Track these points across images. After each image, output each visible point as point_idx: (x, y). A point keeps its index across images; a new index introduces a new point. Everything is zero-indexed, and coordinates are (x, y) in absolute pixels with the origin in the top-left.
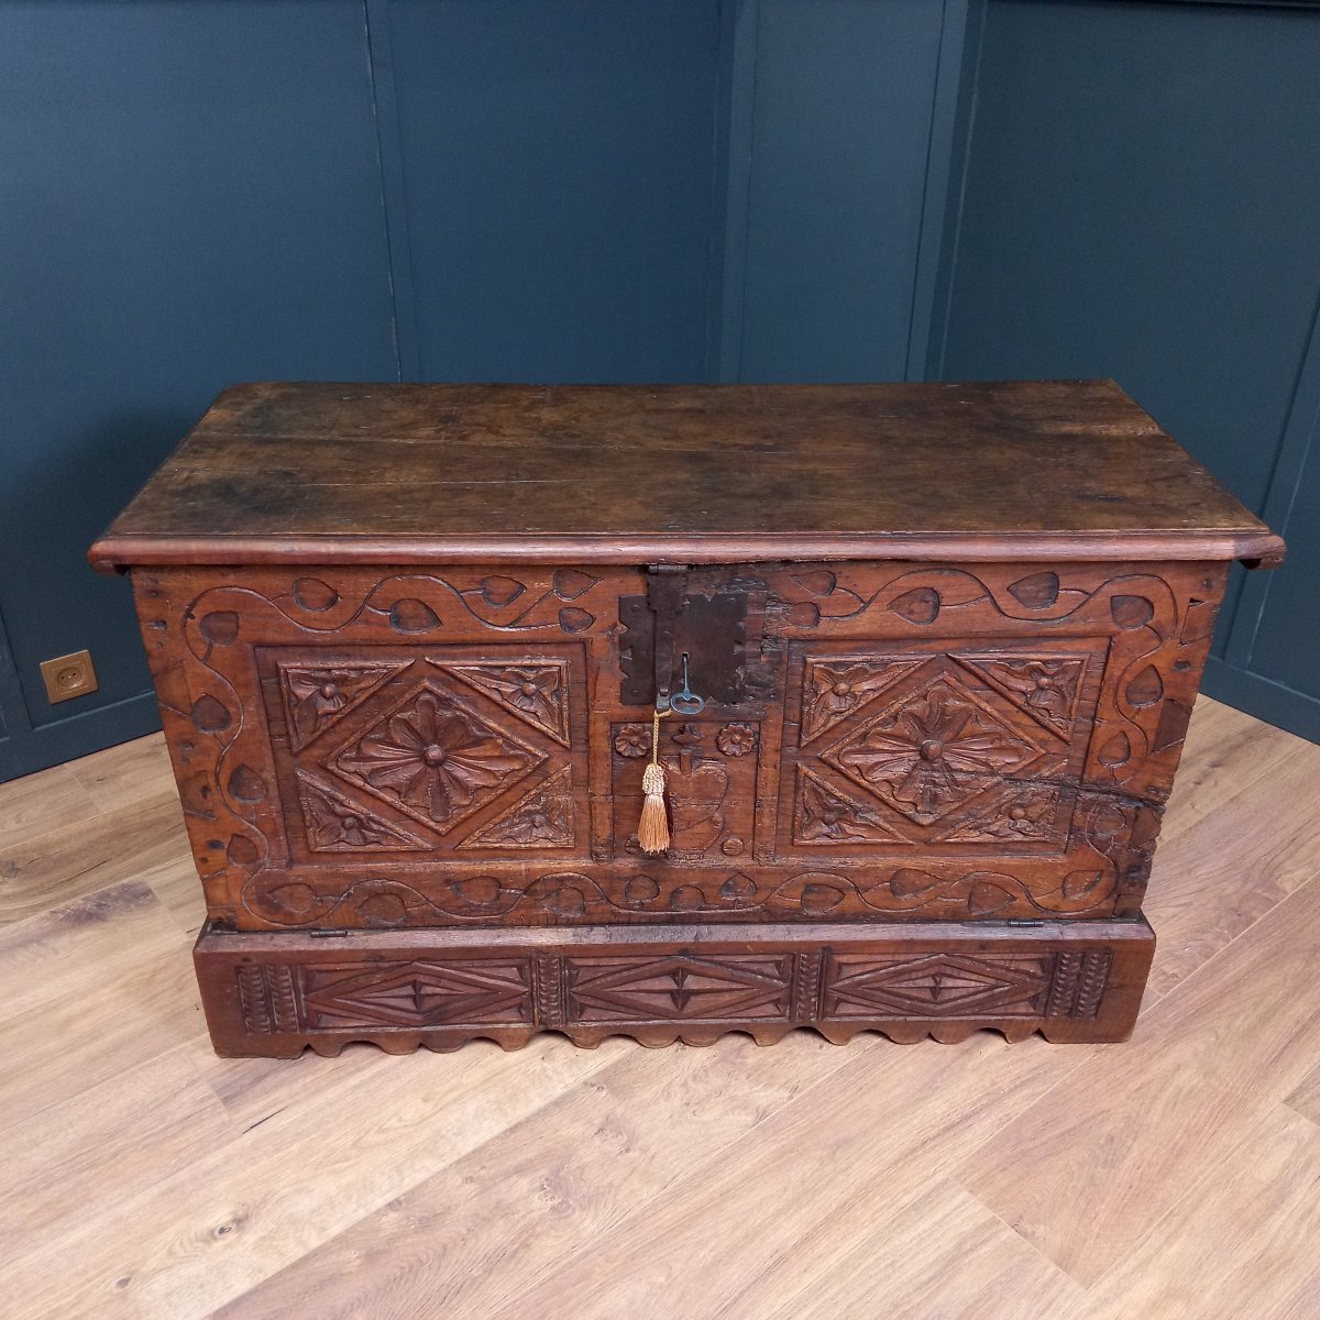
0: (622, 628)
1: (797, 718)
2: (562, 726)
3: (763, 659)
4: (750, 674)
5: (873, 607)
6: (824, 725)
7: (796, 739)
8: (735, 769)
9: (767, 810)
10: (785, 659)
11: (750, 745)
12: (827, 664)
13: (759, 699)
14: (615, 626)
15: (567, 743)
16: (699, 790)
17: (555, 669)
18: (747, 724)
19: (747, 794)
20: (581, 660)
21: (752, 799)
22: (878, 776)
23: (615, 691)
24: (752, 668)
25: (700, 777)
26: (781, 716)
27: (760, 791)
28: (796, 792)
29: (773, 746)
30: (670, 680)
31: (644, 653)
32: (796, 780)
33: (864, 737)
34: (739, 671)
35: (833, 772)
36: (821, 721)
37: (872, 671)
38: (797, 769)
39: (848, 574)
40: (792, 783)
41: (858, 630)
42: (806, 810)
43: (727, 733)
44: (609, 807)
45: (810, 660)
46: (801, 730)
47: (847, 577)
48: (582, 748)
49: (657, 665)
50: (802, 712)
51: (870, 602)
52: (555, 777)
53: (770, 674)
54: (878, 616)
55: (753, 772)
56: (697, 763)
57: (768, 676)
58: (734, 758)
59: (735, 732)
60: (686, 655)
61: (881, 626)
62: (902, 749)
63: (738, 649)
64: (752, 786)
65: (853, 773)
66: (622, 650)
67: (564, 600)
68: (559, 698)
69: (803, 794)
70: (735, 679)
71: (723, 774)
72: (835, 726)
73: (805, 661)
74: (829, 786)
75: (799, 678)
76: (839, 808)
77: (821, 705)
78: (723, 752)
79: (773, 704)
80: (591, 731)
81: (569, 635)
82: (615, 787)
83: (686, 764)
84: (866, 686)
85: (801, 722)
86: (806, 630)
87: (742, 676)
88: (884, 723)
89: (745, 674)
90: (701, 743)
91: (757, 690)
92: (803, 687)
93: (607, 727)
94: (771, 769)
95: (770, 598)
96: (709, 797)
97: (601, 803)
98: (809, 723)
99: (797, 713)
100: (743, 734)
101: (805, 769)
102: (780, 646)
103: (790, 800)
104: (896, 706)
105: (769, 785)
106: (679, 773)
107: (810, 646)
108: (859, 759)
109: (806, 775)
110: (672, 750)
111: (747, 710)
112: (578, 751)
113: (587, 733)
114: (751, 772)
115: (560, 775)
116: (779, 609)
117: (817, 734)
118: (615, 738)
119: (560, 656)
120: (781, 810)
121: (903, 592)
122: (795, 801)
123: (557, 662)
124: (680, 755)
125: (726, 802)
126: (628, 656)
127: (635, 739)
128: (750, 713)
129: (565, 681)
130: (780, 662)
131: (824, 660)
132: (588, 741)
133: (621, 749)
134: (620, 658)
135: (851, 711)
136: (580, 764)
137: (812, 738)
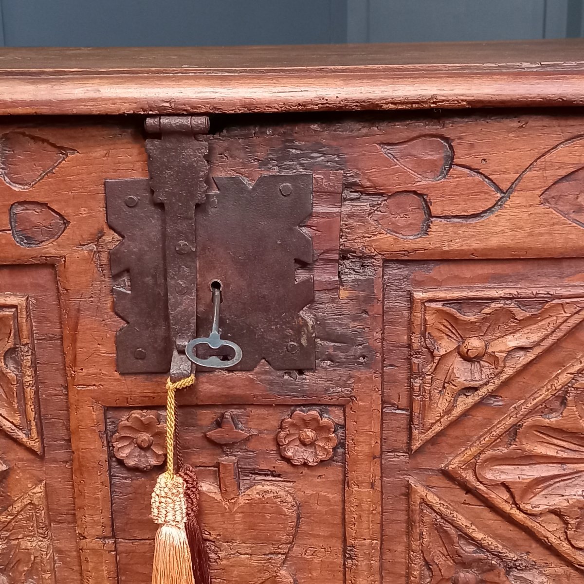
0: (111, 238)
1: (404, 402)
2: (24, 414)
3: (343, 294)
4: (324, 319)
5: (516, 199)
6: (448, 412)
7: (404, 437)
8: (309, 492)
9: (363, 564)
10: (378, 292)
11: (329, 446)
12: (446, 302)
13: (341, 364)
14: (101, 234)
15: (36, 445)
16: (252, 527)
17: (8, 312)
18: (324, 407)
19: (331, 536)
20: (50, 299)
21: (339, 546)
22: (540, 502)
23: (107, 350)
24: (326, 309)
25: (252, 503)
26: (377, 396)
27: (351, 531)
28: (409, 534)
29: (366, 449)
30: (193, 326)
31: (149, 280)
32: (409, 511)
33: (513, 432)
34: (306, 315)
35: (467, 497)
36: (442, 404)
37: (521, 314)
38: (408, 491)
39: (471, 140)
40: (402, 517)
41: (494, 242)
42: (427, 564)
43: (293, 425)
44: (109, 557)
45: (419, 295)
46: (411, 421)
47: (472, 145)
48: (62, 454)
49: (172, 300)
50: (411, 388)
51: (510, 190)
52: (18, 506)
53: (354, 320)
54: (525, 216)
55: (338, 497)
56: (245, 481)
57: (352, 324)
58: (305, 471)
59: (306, 423)
60: (216, 285)
61: (531, 235)
62: (577, 456)
63: (302, 275)
64: (338, 521)
65: (500, 498)
66: (116, 277)
67: (16, 188)
68: (18, 364)
69: (421, 534)
70: (301, 327)
71: (290, 499)
72: (465, 414)
73: (411, 299)
74: (462, 521)
75: (402, 329)
76: (480, 560)
77: (441, 376)
78: (288, 460)
79: (363, 373)
80: (73, 424)
81: (26, 251)
82: (118, 524)
83: (229, 480)
84: (512, 342)
85: (410, 408)
86: (411, 241)
87: (310, 323)
88: (545, 408)
89: (317, 320)
90: (251, 445)
91: (336, 349)
92: (410, 346)
93: (97, 414)
94: (365, 490)
95: (349, 186)
96: (269, 541)
97: (94, 550)
98: (424, 408)
99: (404, 392)
100: (320, 429)
101: (421, 490)
102: (369, 271)
103: (401, 548)
104: (564, 378)
105: (365, 516)
106: (219, 497)
107: (419, 272)
108: (510, 474)
109: (424, 501)
110: (204, 458)
111: (322, 384)
112: (55, 461)
113: (68, 429)
114: (335, 496)
115: (27, 501)
116: (365, 205)
117: (437, 428)
118: (114, 433)
119: (15, 289)
120: (387, 565)
121: (563, 173)
122: (409, 548)
123: (11, 300)
124: (218, 465)
125: (297, 550)
126: (124, 287)
127: (145, 436)
128: (326, 390)
129: (25, 333)
130: (369, 299)
131: (442, 295)
132: (69, 441)
133: (122, 455)
134: (112, 291)
135: (491, 387)
136: (59, 483)
137: (430, 434)
